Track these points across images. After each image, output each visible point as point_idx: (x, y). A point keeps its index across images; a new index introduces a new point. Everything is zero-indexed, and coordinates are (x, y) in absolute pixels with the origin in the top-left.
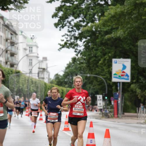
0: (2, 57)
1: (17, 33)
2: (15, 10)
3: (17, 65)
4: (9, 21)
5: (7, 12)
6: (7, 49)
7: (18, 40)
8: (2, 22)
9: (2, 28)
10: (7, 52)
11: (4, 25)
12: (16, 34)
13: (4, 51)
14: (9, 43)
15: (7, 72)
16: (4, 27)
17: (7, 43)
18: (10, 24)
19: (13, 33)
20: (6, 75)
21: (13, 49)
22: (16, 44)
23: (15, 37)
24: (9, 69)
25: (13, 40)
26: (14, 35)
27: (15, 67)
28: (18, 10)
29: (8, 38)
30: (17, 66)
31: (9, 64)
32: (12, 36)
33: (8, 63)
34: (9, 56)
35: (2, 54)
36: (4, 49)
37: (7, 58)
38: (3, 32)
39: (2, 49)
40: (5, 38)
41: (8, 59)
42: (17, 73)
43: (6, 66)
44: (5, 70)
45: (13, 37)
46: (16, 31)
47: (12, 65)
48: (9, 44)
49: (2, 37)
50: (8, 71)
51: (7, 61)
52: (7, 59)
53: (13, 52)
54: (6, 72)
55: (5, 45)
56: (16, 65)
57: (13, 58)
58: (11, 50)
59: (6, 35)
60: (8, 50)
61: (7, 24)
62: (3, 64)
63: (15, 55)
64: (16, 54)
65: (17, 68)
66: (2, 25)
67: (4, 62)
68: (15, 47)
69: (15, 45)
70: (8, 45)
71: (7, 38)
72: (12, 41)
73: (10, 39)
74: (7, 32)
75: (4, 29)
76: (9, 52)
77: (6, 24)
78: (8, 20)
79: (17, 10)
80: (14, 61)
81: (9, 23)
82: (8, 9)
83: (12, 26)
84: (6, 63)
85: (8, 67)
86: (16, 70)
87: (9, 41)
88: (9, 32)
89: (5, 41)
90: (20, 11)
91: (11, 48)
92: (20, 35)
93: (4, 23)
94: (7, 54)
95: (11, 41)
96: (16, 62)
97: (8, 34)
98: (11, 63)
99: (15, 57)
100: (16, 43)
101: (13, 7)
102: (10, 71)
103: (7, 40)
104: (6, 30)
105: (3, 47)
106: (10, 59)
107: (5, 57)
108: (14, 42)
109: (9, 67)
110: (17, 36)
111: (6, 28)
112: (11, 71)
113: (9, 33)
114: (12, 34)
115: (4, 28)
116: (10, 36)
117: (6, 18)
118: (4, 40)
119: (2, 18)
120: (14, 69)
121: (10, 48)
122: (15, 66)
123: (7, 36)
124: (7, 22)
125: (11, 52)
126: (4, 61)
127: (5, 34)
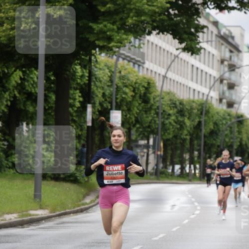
0: (214, 90)
1: (240, 48)
2: (239, 9)
3: (240, 103)
4: (227, 30)
5: (224, 13)
6: (222, 78)
7: (242, 61)
8: (215, 31)
9: (216, 41)
10: (222, 81)
11: (219, 35)
12: (239, 51)
13: (217, 80)
14: (226, 66)
15: (222, 115)
16: (219, 39)
17: (222, 66)
18: (230, 35)
19: (233, 50)
20: (220, 120)
21: (234, 77)
22: (239, 68)
23: (238, 55)
24: (225, 111)
25: (234, 61)
26: (236, 52)
27: (235, 108)
28: (244, 10)
29: (226, 59)
30: (239, 107)
31: (224, 103)
32: (232, 54)
33: (224, 101)
34: (226, 88)
35: (213, 85)
36: (217, 76)
37: (221, 92)
38: (216, 48)
39: (214, 77)
40: (219, 59)
41: (223, 93)
42: (238, 117)
43: (221, 105)
44: (218, 113)
45: (234, 56)
46: (238, 45)
47: (230, 105)
48: (226, 69)
49: (215, 57)
50: (224, 115)
51: (221, 97)
52: (221, 94)
53: (232, 82)
54: (220, 116)
55: (219, 71)
56: (237, 104)
57: (232, 91)
58: (230, 79)
59: (221, 54)
60: (225, 78)
61: (224, 33)
62: (215, 103)
63: (236, 88)
64: (238, 86)
65: (238, 109)
66: (216, 35)
67: (217, 100)
68: (237, 73)
69: (237, 70)
70: (224, 70)
71: (223, 58)
72: (232, 63)
73: (228, 59)
74: (223, 47)
75: (218, 43)
76: (225, 82)
77: (222, 33)
78: (225, 27)
79: (242, 10)
80: (234, 98)
81: (227, 32)
82: (227, 9)
83: (233, 38)
84: (221, 100)
85: (223, 107)
86: (237, 113)
87: (226, 63)
88: (226, 47)
89: (220, 62)
90: (247, 11)
91: (230, 75)
92: (246, 52)
93: (219, 32)
94: (221, 85)
95: (230, 62)
96: (238, 100)
97: (225, 51)
98: (228, 100)
99: (236, 90)
100: (238, 66)
101: (235, 5)
102: (226, 115)
103: (222, 62)
104: (222, 44)
105: (215, 74)
106: (227, 94)
107: (219, 91)
108: (235, 64)
109: (225, 107)
110: (240, 55)
111: (222, 41)
112: (229, 115)
113: (227, 50)
114: (231, 51)
115: (219, 41)
116: (228, 55)
117: (222, 24)
118: (218, 61)
119: (216, 23)
120: (233, 111)
121: (227, 75)
122: (235, 106)
123: (223, 55)
124: (223, 31)
125: (229, 81)
126: (218, 97)
127: (220, 51)
